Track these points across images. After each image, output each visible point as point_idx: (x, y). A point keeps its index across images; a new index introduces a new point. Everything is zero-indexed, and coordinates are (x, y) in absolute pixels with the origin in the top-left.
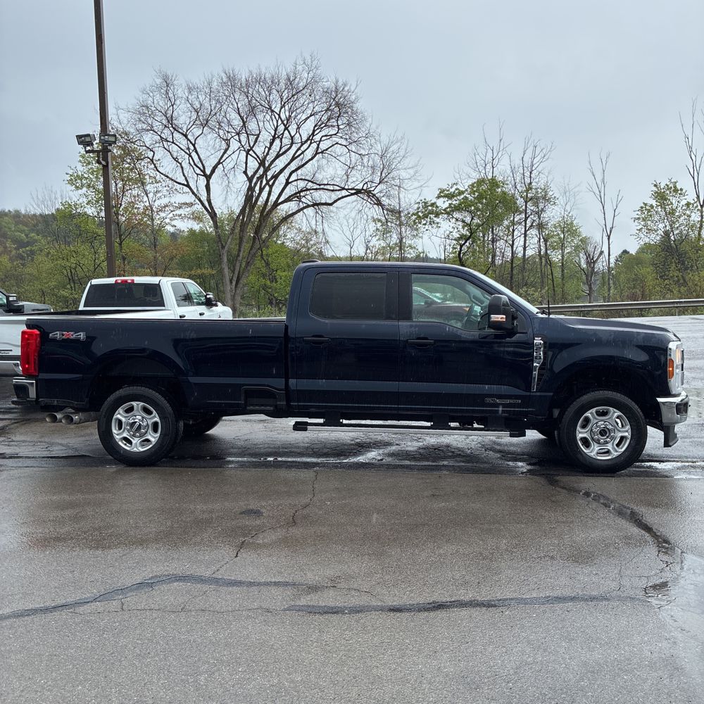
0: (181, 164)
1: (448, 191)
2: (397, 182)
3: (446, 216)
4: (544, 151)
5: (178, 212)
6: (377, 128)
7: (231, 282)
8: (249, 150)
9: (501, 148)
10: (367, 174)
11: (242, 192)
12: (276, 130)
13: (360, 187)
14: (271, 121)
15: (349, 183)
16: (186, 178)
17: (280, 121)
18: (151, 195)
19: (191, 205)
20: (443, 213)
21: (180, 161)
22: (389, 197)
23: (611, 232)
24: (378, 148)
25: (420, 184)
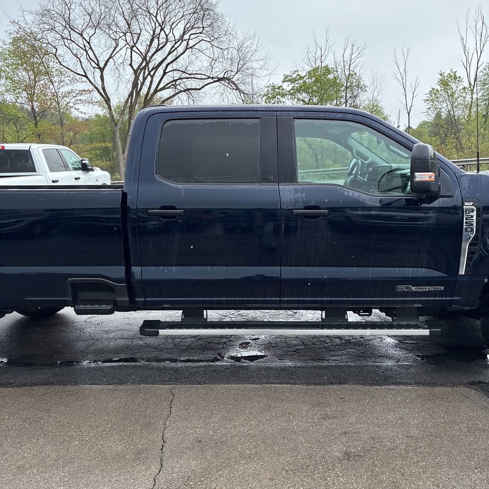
0: (79, 59)
1: (290, 77)
2: (250, 71)
3: (290, 96)
4: (360, 49)
5: (79, 98)
6: (234, 26)
7: (123, 152)
8: (133, 47)
9: (328, 48)
10: (227, 65)
11: (130, 82)
12: (154, 31)
13: (221, 76)
14: (150, 23)
15: (213, 73)
16: (84, 70)
17: (157, 23)
18: (56, 84)
19: (90, 91)
20: (287, 94)
21: (79, 56)
22: (244, 84)
23: (410, 110)
24: (235, 44)
25: (268, 73)
